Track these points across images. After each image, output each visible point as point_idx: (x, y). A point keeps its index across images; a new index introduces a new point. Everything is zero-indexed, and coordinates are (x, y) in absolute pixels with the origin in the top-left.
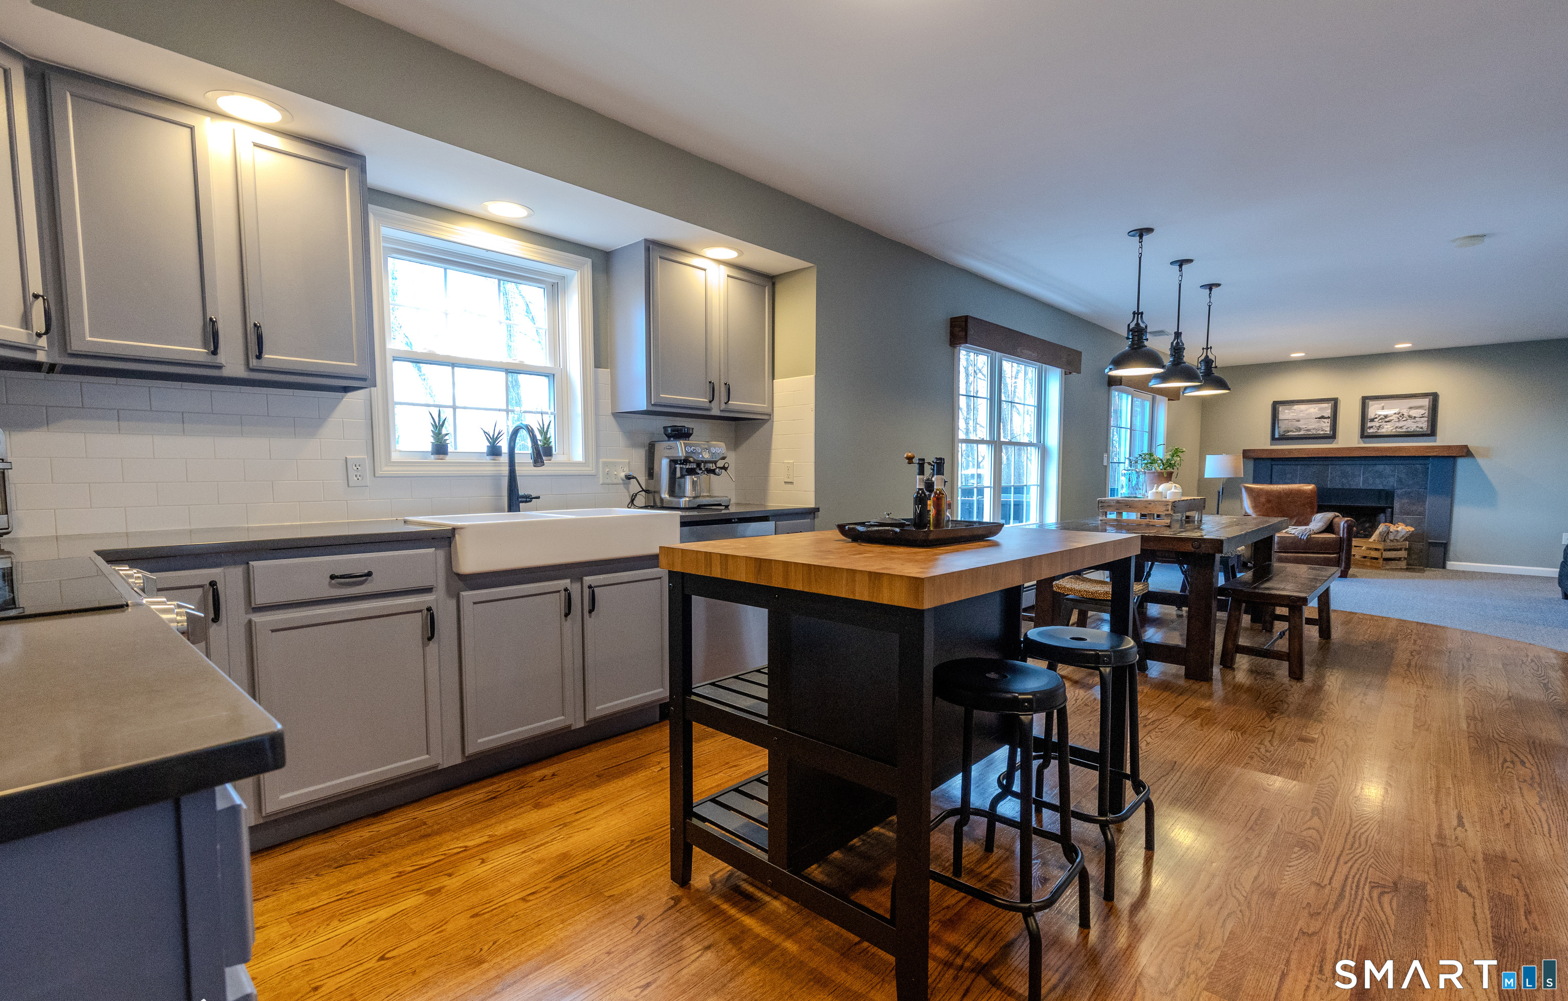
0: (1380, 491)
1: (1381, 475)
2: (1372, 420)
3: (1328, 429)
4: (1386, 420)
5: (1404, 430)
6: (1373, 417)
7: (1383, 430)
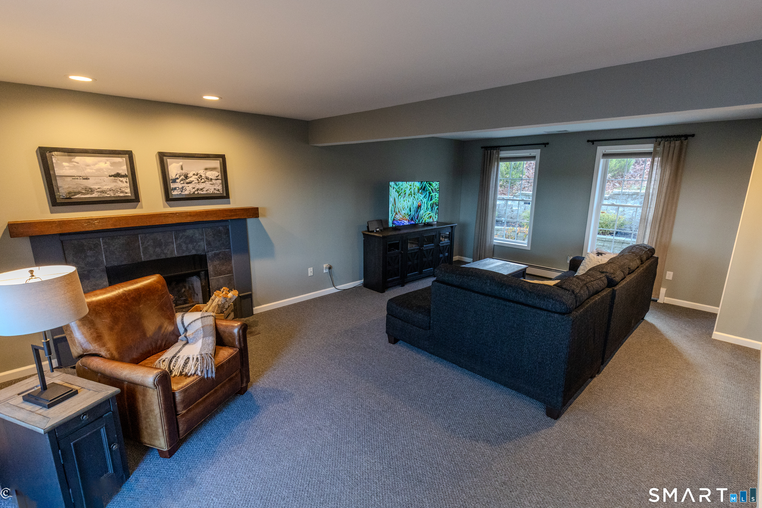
0: (194, 256)
1: (192, 240)
2: (174, 181)
3: (128, 190)
4: (188, 181)
5: (205, 192)
6: (174, 177)
7: (187, 193)
